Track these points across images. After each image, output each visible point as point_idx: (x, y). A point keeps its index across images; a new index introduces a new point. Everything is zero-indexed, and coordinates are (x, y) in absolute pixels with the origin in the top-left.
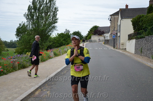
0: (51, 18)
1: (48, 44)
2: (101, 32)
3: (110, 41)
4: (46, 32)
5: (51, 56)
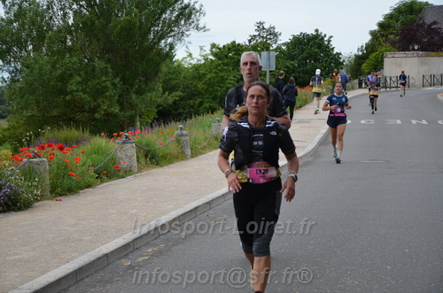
2: (436, 31)
5: (124, 165)
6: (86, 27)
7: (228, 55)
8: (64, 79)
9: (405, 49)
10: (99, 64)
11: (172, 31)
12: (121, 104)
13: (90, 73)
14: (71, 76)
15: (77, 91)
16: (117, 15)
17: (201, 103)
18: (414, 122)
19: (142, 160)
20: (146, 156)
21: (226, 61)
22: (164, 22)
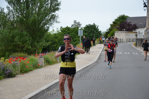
0: (49, 2)
1: (44, 43)
2: (131, 25)
4: (42, 24)
5: (40, 64)
6: (21, 21)
7: (65, 31)
9: (121, 30)
10: (25, 33)
11: (48, 23)
12: (32, 46)
13: (22, 36)
14: (15, 36)
15: (18, 41)
16: (31, 17)
17: (57, 46)
18: (126, 53)
19: (45, 63)
21: (65, 33)
22: (46, 20)
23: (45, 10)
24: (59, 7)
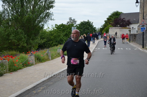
1: (39, 41)
2: (124, 21)
3: (137, 37)
4: (36, 22)
5: (31, 62)
6: (16, 19)
8: (8, 35)
9: (115, 26)
10: (20, 30)
11: (43, 20)
12: (27, 43)
13: (17, 33)
14: (11, 34)
15: (13, 39)
16: (26, 15)
17: (52, 43)
18: (119, 49)
19: (36, 61)
20: (38, 59)
21: (60, 30)
22: (41, 18)
23: (39, 8)
24: (53, 5)
